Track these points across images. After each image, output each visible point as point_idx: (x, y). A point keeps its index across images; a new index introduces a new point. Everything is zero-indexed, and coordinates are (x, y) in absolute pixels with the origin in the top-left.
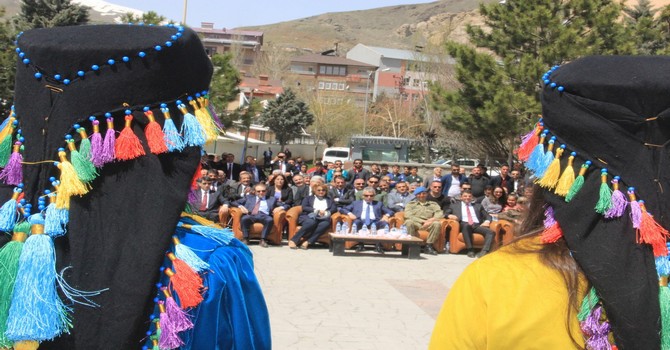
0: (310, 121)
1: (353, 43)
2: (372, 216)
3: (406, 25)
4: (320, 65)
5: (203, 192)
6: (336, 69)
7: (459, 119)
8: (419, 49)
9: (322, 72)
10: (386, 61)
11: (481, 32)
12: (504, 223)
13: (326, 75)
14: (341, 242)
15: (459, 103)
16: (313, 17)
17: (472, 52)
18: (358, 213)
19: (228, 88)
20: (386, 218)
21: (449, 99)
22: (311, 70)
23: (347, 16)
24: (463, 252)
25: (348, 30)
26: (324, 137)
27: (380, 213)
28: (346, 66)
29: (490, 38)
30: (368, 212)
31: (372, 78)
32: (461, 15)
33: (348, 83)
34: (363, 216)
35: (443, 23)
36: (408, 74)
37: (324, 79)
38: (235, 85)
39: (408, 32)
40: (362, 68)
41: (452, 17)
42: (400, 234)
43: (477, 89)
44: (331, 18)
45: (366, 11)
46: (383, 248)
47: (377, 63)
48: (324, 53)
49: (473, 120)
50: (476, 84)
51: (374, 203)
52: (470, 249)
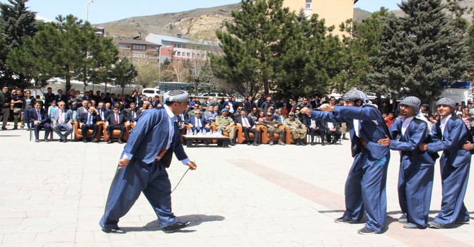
0: (136, 74)
1: (146, 33)
2: (201, 126)
3: (170, 23)
4: (133, 44)
5: (115, 114)
6: (138, 46)
7: (225, 72)
8: (179, 36)
9: (134, 48)
10: (163, 41)
11: (232, 26)
12: (262, 126)
13: (136, 50)
14: (190, 139)
15: (224, 64)
16: (125, 19)
17: (230, 36)
18: (193, 123)
19: (112, 56)
20: (207, 126)
21: (220, 61)
22: (128, 47)
23: (142, 19)
24: (245, 142)
25: (143, 26)
26: (141, 83)
27: (204, 123)
28: (145, 45)
29: (237, 29)
30: (198, 123)
31: (158, 51)
33: (147, 54)
34: (196, 126)
35: (187, 23)
36: (175, 49)
37: (135, 52)
38: (115, 56)
39: (171, 28)
40: (153, 46)
41: (191, 20)
42: (218, 135)
43: (233, 56)
44: (134, 20)
45: (150, 16)
46: (207, 142)
47: (160, 44)
48: (135, 38)
49: (231, 73)
50: (233, 54)
51: (201, 118)
52: (248, 141)
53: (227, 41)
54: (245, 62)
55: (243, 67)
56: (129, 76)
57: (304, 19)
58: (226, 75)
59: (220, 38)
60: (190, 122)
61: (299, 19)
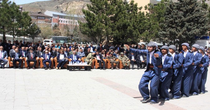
0: (40, 32)
1: (45, 10)
2: (76, 59)
3: (57, 5)
4: (38, 16)
5: (31, 53)
6: (40, 17)
7: (87, 31)
8: (62, 12)
9: (38, 18)
10: (54, 15)
11: (91, 6)
12: (108, 60)
13: (39, 19)
14: (71, 67)
15: (86, 27)
16: (33, 3)
18: (72, 58)
19: (28, 22)
20: (79, 59)
21: (84, 26)
22: (36, 18)
23: (42, 2)
24: (99, 68)
25: (43, 7)
26: (43, 37)
27: (78, 58)
28: (44, 17)
29: (93, 8)
30: (75, 58)
31: (51, 20)
32: (70, 3)
33: (45, 21)
34: (74, 59)
35: (66, 5)
36: (60, 19)
37: (39, 20)
38: (30, 21)
39: (57, 8)
40: (48, 17)
41: (68, 4)
42: (85, 64)
43: (91, 23)
44: (38, 3)
45: (47, 1)
46: (79, 68)
47: (52, 16)
48: (39, 13)
49: (90, 31)
50: (91, 21)
51: (76, 55)
52: (101, 67)
53: (88, 14)
54: (97, 26)
55: (96, 28)
56: (37, 33)
57: (127, 3)
58: (88, 32)
59: (84, 13)
60: (70, 58)
61: (124, 3)
